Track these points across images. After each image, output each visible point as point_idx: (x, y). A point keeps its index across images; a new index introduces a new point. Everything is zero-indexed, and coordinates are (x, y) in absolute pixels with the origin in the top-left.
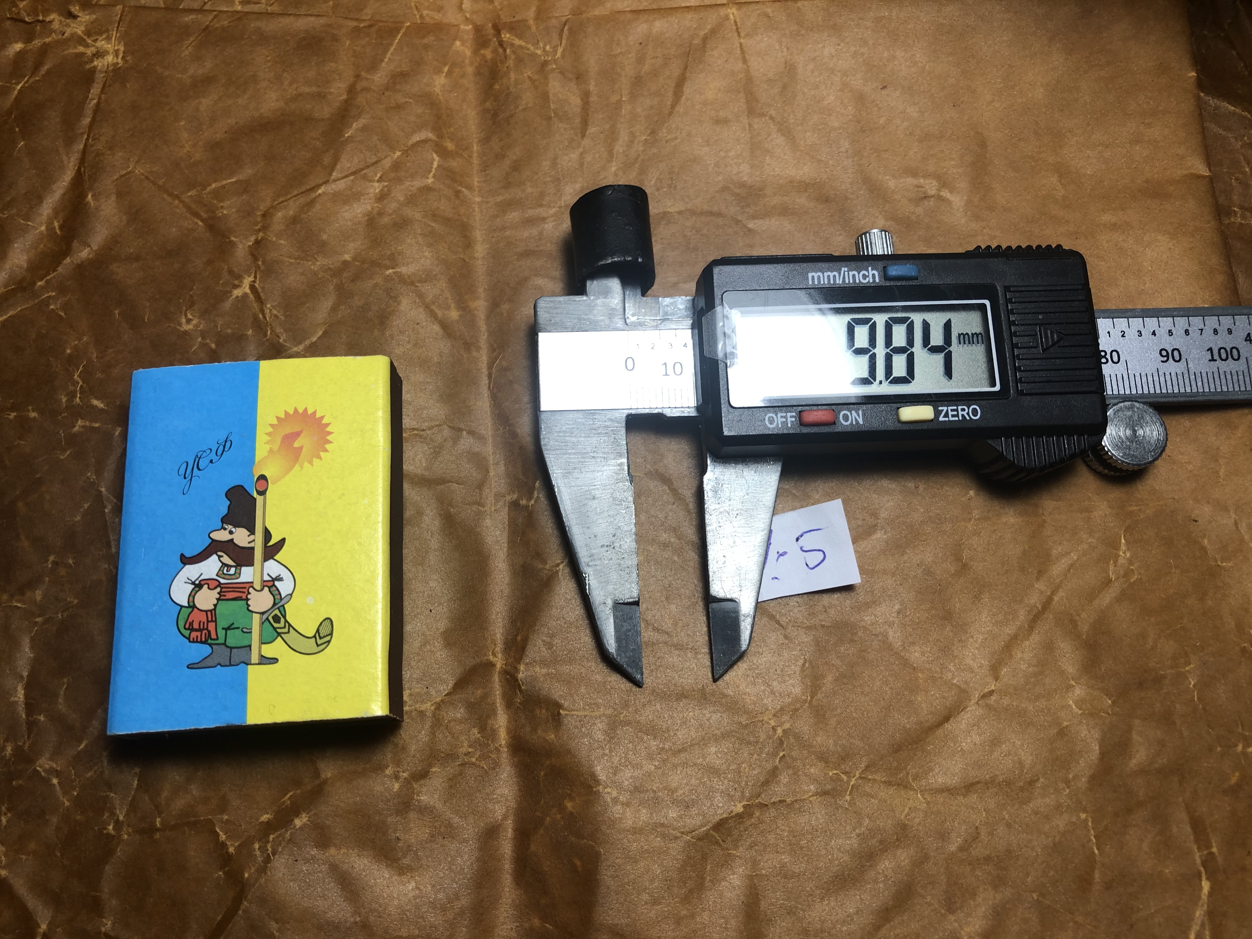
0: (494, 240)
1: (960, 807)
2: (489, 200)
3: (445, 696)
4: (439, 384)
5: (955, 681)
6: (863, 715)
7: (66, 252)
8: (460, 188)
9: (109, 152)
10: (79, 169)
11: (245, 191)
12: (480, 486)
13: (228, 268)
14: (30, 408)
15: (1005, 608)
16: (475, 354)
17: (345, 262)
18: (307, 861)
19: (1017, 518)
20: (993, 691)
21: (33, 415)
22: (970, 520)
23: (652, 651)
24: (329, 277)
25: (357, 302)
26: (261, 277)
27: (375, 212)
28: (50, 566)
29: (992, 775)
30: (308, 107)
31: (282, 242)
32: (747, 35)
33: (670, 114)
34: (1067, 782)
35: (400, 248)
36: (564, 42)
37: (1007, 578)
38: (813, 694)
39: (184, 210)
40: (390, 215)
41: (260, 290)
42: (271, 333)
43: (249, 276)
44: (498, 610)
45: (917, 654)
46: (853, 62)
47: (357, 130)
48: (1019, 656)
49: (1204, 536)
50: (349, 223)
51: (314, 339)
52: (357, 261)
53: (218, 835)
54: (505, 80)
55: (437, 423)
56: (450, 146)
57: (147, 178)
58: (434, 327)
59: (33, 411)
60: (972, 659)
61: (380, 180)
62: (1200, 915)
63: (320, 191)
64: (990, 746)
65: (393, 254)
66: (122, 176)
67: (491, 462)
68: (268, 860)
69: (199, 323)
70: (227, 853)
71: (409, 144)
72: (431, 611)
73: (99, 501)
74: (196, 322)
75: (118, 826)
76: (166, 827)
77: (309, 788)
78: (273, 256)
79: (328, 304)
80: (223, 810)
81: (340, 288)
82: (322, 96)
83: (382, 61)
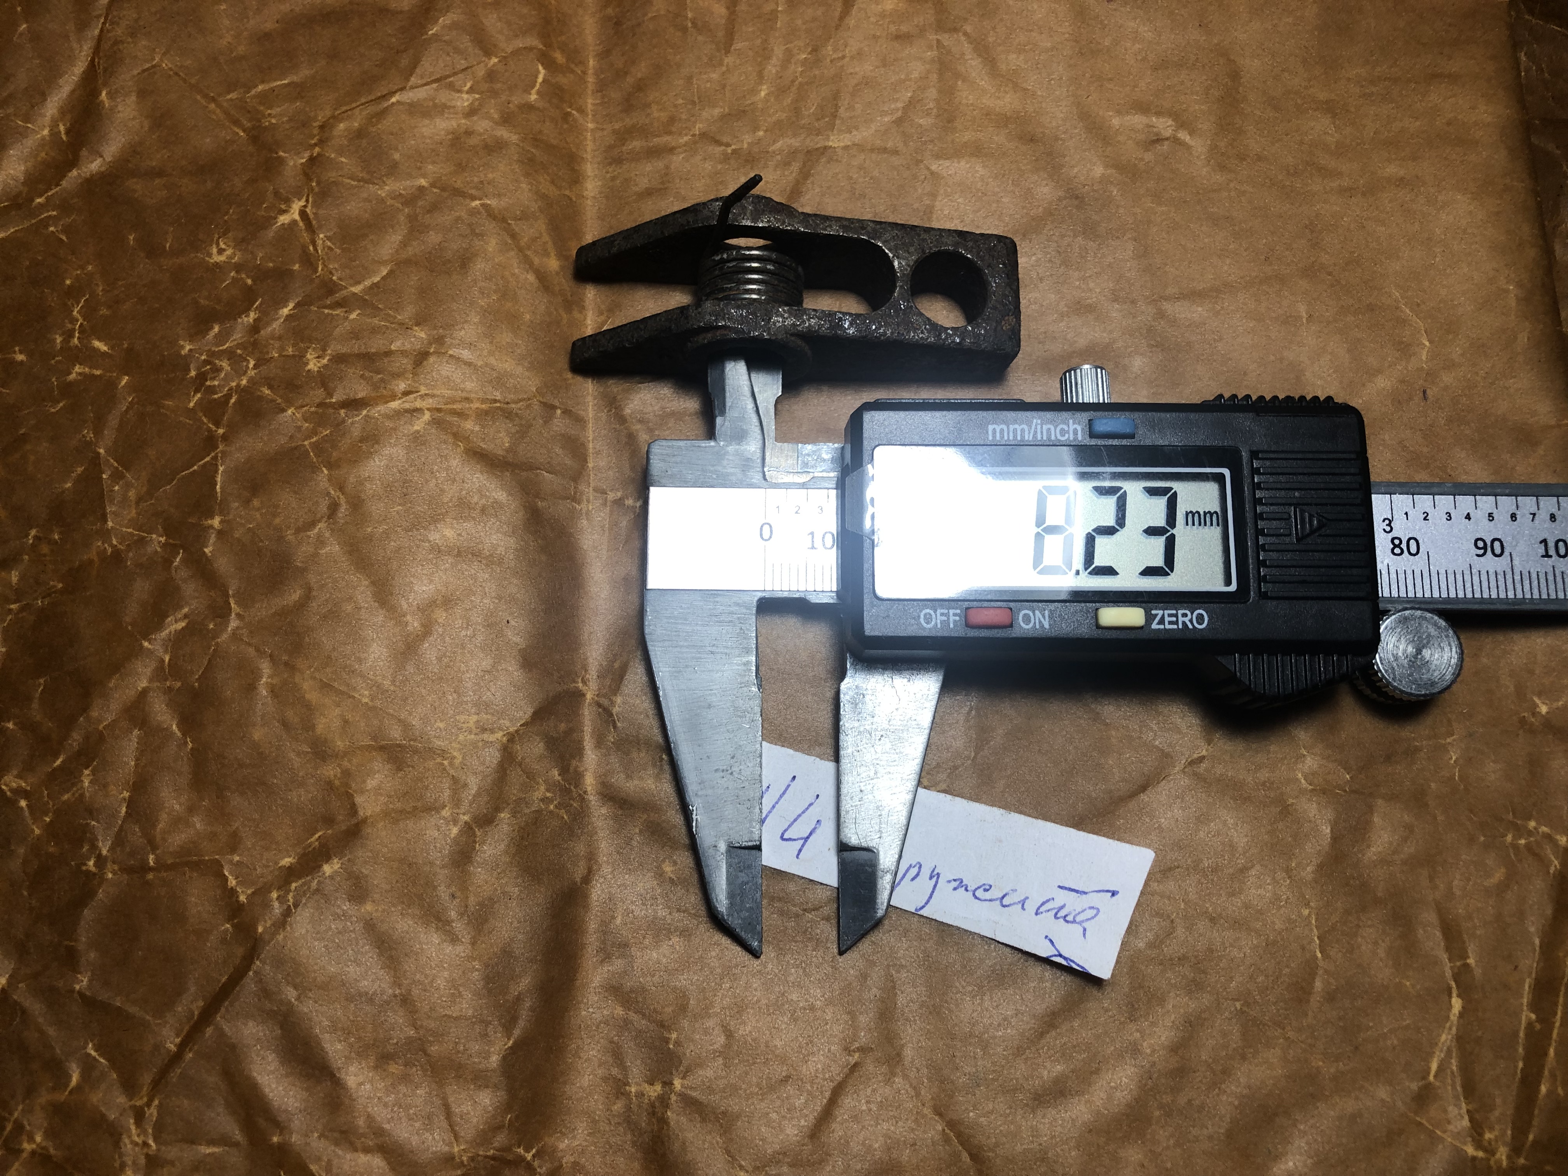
0: (608, 175)
2: (606, 126)
3: (520, 726)
4: (531, 347)
5: (1157, 743)
6: (1038, 777)
7: (73, 162)
8: (570, 110)
9: (130, 40)
10: (93, 60)
11: (299, 96)
12: (576, 478)
13: (274, 189)
14: (17, 349)
16: (577, 315)
17: (421, 189)
18: (336, 917)
20: (1203, 757)
21: (20, 357)
24: (400, 206)
25: (434, 237)
26: (314, 202)
27: (462, 130)
28: (31, 541)
29: (1194, 858)
31: (343, 160)
33: (837, 27)
34: (1288, 871)
35: (491, 175)
38: (978, 749)
39: (222, 116)
40: (480, 135)
41: (311, 216)
42: (322, 270)
43: (299, 200)
47: (443, 27)
50: (429, 141)
51: (376, 279)
52: (435, 187)
53: (226, 879)
55: (526, 396)
56: (560, 57)
57: (176, 74)
58: (529, 276)
59: (21, 353)
61: (471, 90)
62: (1446, 1041)
63: (394, 100)
64: (1195, 824)
65: (481, 182)
66: (144, 71)
67: (591, 450)
68: (287, 913)
69: (234, 254)
70: (238, 901)
71: (509, 50)
72: (508, 622)
73: (95, 462)
74: (229, 252)
75: (101, 861)
76: (161, 866)
77: (344, 828)
78: (332, 175)
79: (395, 238)
80: (233, 850)
81: (412, 219)
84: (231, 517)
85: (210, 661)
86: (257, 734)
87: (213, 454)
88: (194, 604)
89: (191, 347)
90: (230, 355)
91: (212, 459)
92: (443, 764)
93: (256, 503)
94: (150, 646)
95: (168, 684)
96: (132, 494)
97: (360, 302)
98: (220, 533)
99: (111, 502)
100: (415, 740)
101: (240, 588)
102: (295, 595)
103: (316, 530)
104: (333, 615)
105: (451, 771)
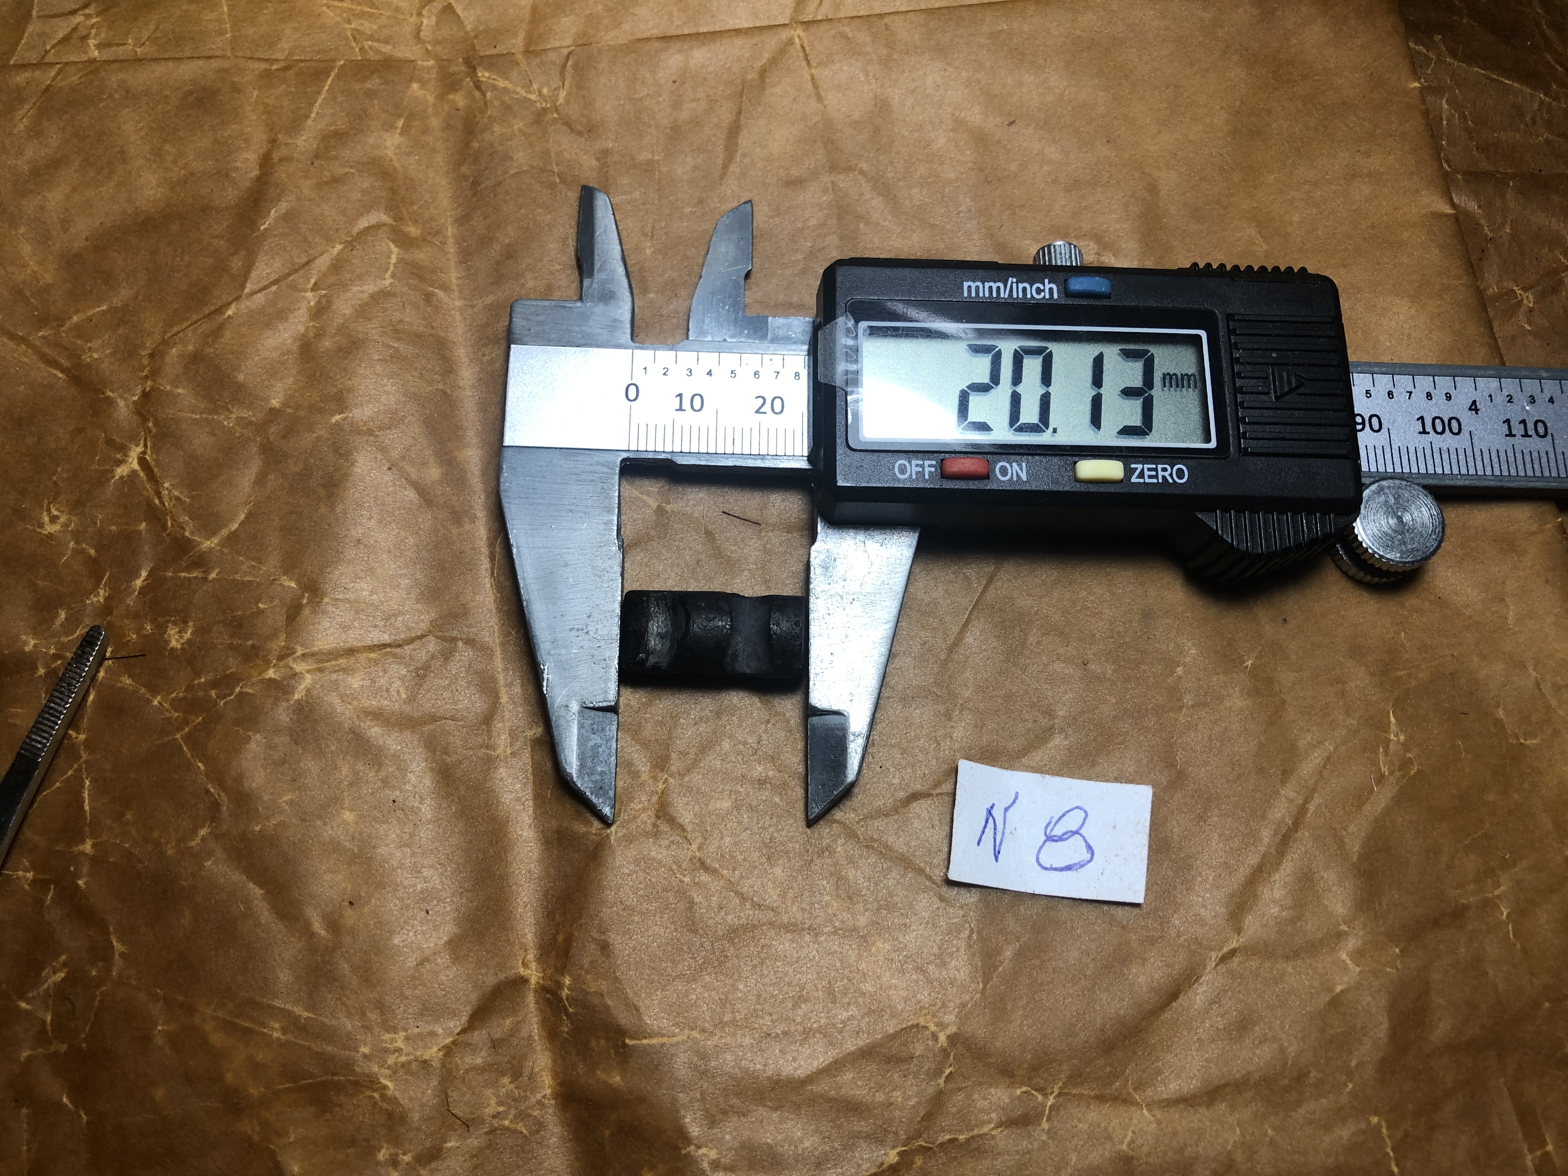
1: (1204, 1124)
2: (475, 302)
3: (458, 1034)
4: (419, 575)
5: (1181, 940)
8: (431, 289)
11: (123, 322)
12: (488, 719)
13: (106, 436)
15: (1242, 828)
16: (468, 527)
17: (273, 411)
19: (1245, 700)
20: (1235, 950)
22: (1181, 708)
23: (753, 937)
24: (250, 434)
25: (294, 467)
26: (154, 444)
27: (311, 334)
29: (1244, 1072)
30: (205, 191)
31: (180, 391)
32: (820, 64)
33: (723, 176)
34: (1349, 1073)
35: (349, 382)
36: (567, 83)
37: (1241, 785)
38: (986, 978)
39: (35, 358)
40: (332, 337)
41: (152, 463)
42: (172, 525)
43: (136, 446)
44: (525, 899)
46: (966, 92)
47: (277, 218)
48: (1266, 896)
49: (1498, 705)
50: (275, 354)
51: (235, 526)
52: (289, 407)
54: (487, 136)
55: (419, 633)
56: (413, 230)
58: (407, 493)
61: (315, 288)
63: (230, 312)
64: (1238, 1030)
65: (339, 393)
67: (502, 682)
69: (70, 521)
71: (354, 231)
72: (427, 912)
74: (63, 519)
78: (168, 412)
79: (250, 473)
81: (267, 449)
82: (223, 174)
83: (308, 117)
84: (105, 838)
85: (96, 1014)
86: (159, 1094)
87: (76, 766)
88: (73, 948)
89: (36, 641)
91: (75, 771)
92: (373, 1098)
94: (28, 1007)
95: (54, 1048)
97: (219, 557)
98: (93, 859)
100: (337, 1073)
101: (121, 921)
103: (195, 839)
105: (384, 1105)
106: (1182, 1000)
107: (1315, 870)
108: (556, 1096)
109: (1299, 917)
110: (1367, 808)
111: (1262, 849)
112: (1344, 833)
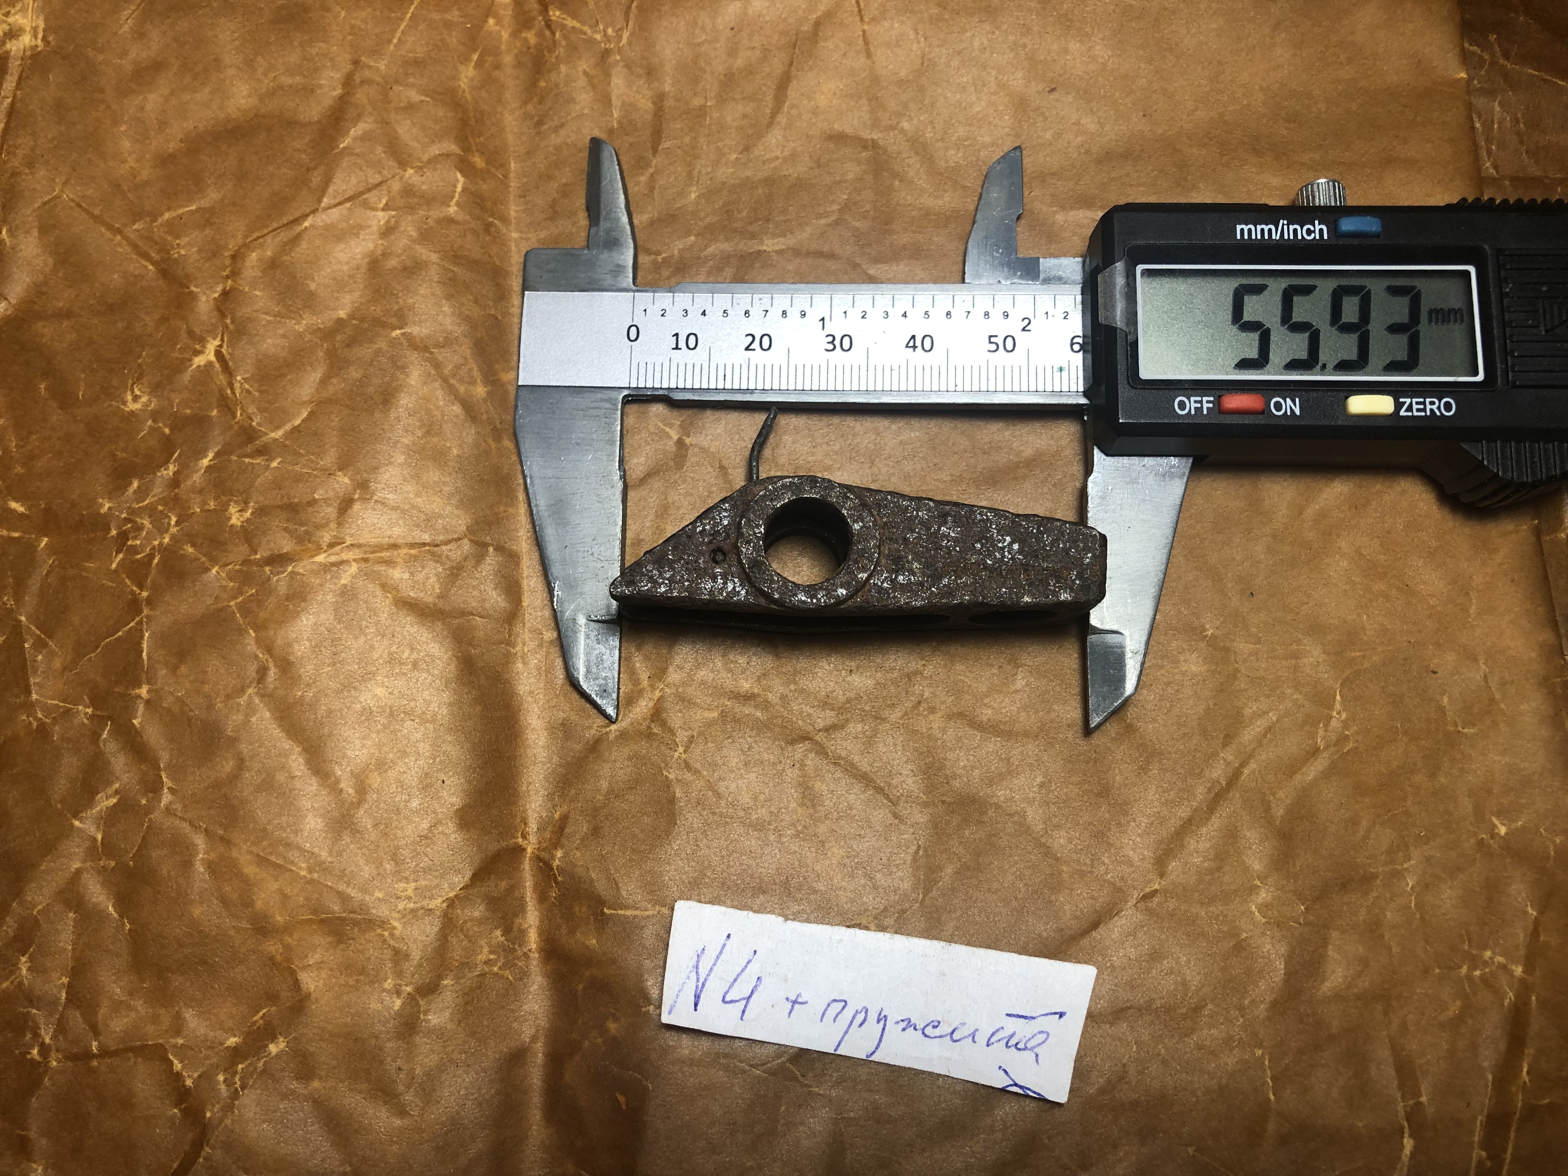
1: (1105, 1038)
2: (530, 236)
3: (461, 890)
4: (459, 484)
5: (1109, 877)
6: (988, 918)
8: (491, 219)
9: (27, 171)
11: (208, 223)
12: (510, 619)
13: (188, 328)
15: (1179, 784)
17: (340, 321)
18: (285, 1096)
19: (1201, 666)
20: (1156, 891)
24: (318, 340)
25: (354, 373)
26: (230, 339)
27: (379, 252)
29: (1147, 998)
30: (290, 105)
31: (258, 293)
32: (873, 19)
33: (769, 125)
34: (1242, 1010)
35: (411, 301)
36: (631, 24)
37: (1184, 744)
38: (926, 890)
39: (129, 249)
40: (398, 256)
41: (227, 357)
42: (241, 415)
43: (214, 339)
45: (1061, 841)
46: (1011, 56)
47: (355, 139)
48: (1192, 847)
49: (1442, 694)
50: (345, 268)
51: (297, 422)
52: (354, 319)
53: (172, 1063)
54: (553, 76)
55: (456, 536)
56: (478, 161)
57: (81, 203)
58: (454, 408)
60: (1133, 849)
61: (386, 208)
63: (306, 224)
64: (1147, 962)
65: (401, 309)
66: (44, 203)
67: (525, 585)
68: (235, 1095)
69: (150, 401)
70: (184, 1086)
71: (426, 157)
72: (443, 782)
73: (17, 633)
74: (144, 399)
75: (45, 1050)
76: (104, 1053)
77: (288, 1004)
78: (245, 311)
79: (315, 376)
80: (178, 1032)
81: (332, 355)
82: (308, 91)
83: (389, 41)
84: (159, 685)
85: (144, 837)
86: (197, 911)
87: (137, 619)
88: (125, 778)
89: (110, 505)
90: (151, 511)
91: (136, 624)
92: (383, 936)
93: (183, 669)
94: (81, 825)
95: (102, 863)
96: (57, 664)
97: (282, 447)
98: (148, 702)
99: (35, 672)
100: (354, 912)
101: (171, 760)
102: (228, 766)
103: (245, 698)
104: (268, 784)
105: (392, 942)
106: (1102, 930)
107: (1240, 828)
108: (541, 950)
109: (1219, 869)
110: (1298, 777)
111: (1195, 804)
112: (1272, 798)
